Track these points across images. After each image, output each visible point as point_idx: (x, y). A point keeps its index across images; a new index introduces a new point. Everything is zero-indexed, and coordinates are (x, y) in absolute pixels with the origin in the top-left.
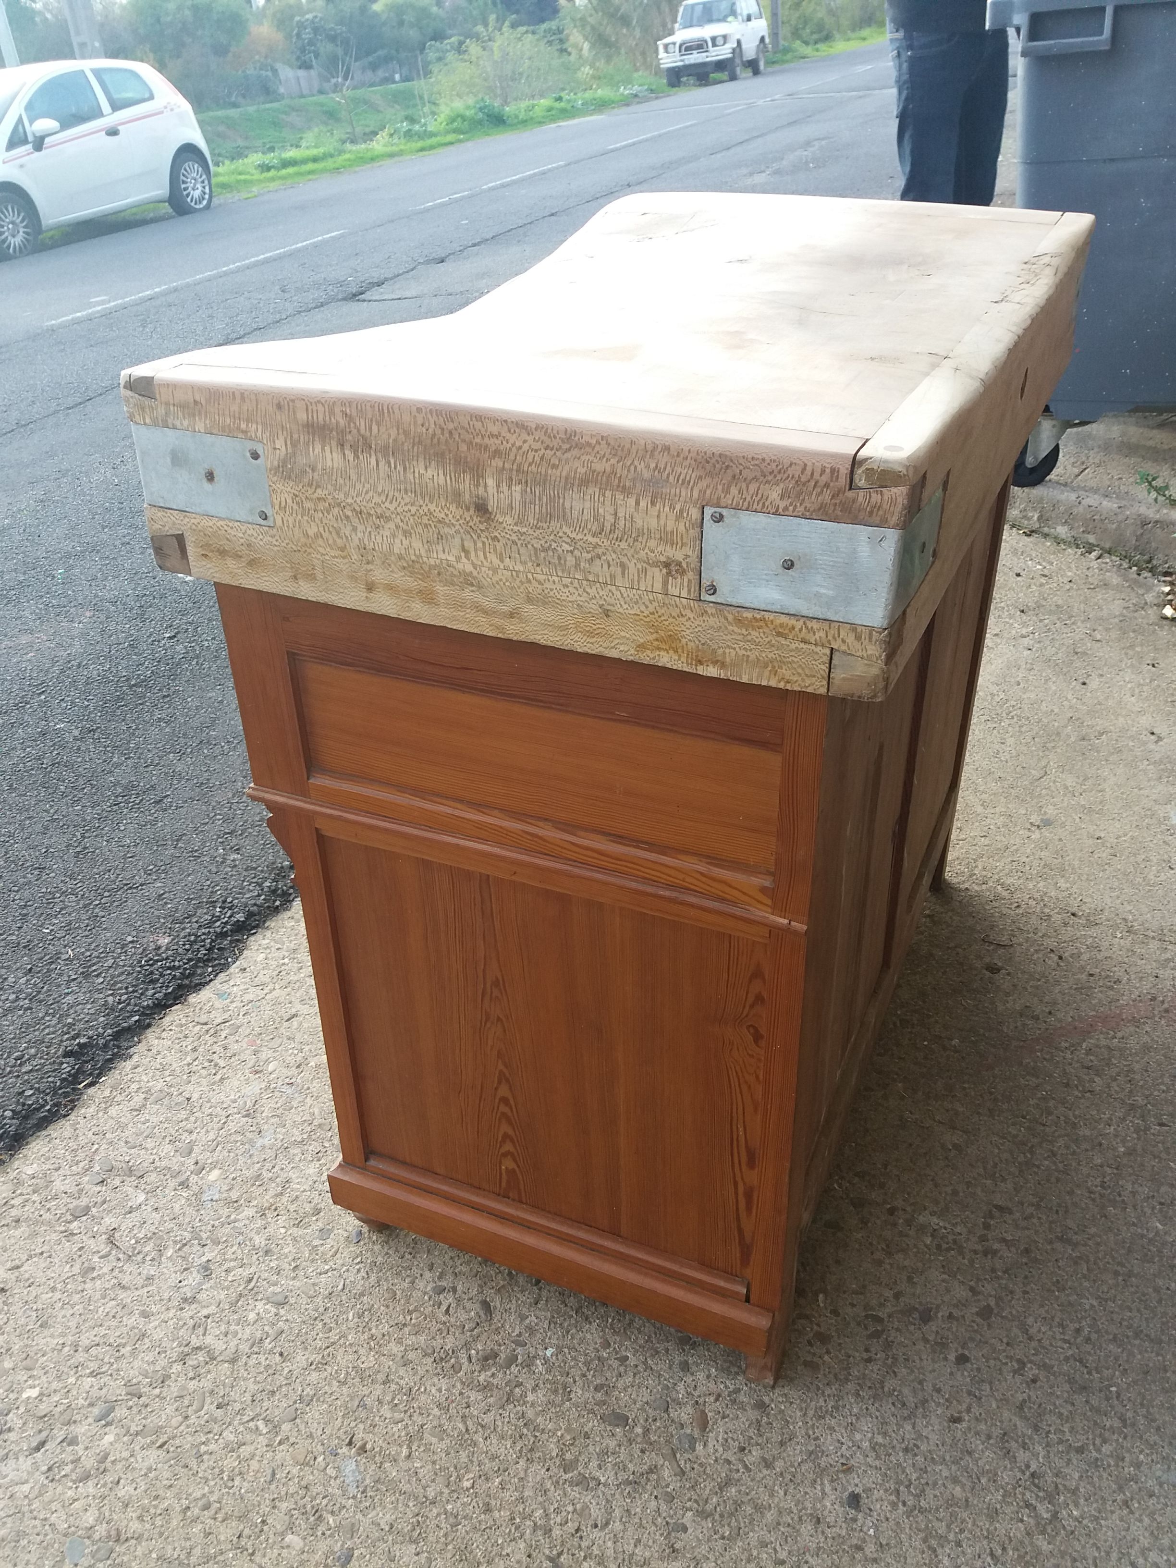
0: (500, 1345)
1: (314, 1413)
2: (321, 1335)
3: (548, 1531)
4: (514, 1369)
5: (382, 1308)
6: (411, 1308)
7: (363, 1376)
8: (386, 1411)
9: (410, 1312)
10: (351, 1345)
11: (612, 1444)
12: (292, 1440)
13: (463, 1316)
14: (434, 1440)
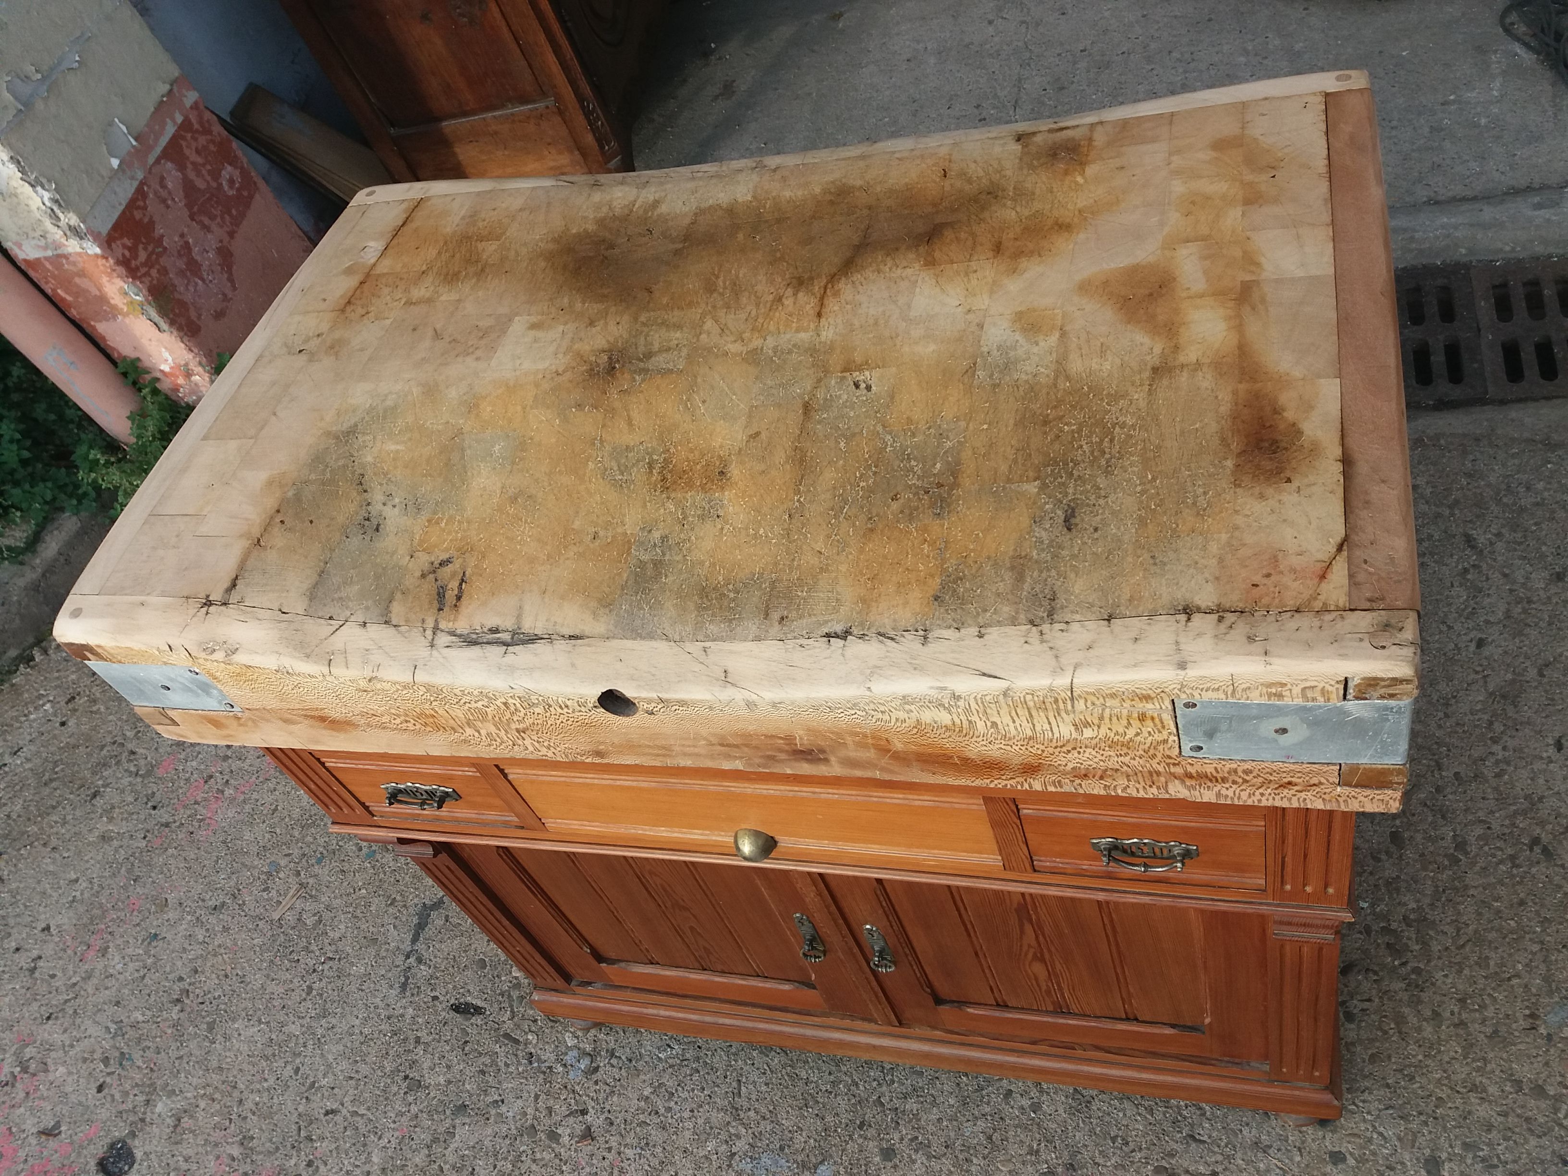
0: (1378, 945)
1: (1526, 1072)
2: (1450, 1105)
3: (1512, 858)
4: (1394, 926)
5: (1393, 1060)
6: (1379, 1033)
7: (1469, 1046)
8: (1489, 1013)
9: (1386, 1032)
10: (1445, 1071)
11: (1419, 837)
12: (1559, 1079)
13: (1366, 985)
14: (1492, 963)
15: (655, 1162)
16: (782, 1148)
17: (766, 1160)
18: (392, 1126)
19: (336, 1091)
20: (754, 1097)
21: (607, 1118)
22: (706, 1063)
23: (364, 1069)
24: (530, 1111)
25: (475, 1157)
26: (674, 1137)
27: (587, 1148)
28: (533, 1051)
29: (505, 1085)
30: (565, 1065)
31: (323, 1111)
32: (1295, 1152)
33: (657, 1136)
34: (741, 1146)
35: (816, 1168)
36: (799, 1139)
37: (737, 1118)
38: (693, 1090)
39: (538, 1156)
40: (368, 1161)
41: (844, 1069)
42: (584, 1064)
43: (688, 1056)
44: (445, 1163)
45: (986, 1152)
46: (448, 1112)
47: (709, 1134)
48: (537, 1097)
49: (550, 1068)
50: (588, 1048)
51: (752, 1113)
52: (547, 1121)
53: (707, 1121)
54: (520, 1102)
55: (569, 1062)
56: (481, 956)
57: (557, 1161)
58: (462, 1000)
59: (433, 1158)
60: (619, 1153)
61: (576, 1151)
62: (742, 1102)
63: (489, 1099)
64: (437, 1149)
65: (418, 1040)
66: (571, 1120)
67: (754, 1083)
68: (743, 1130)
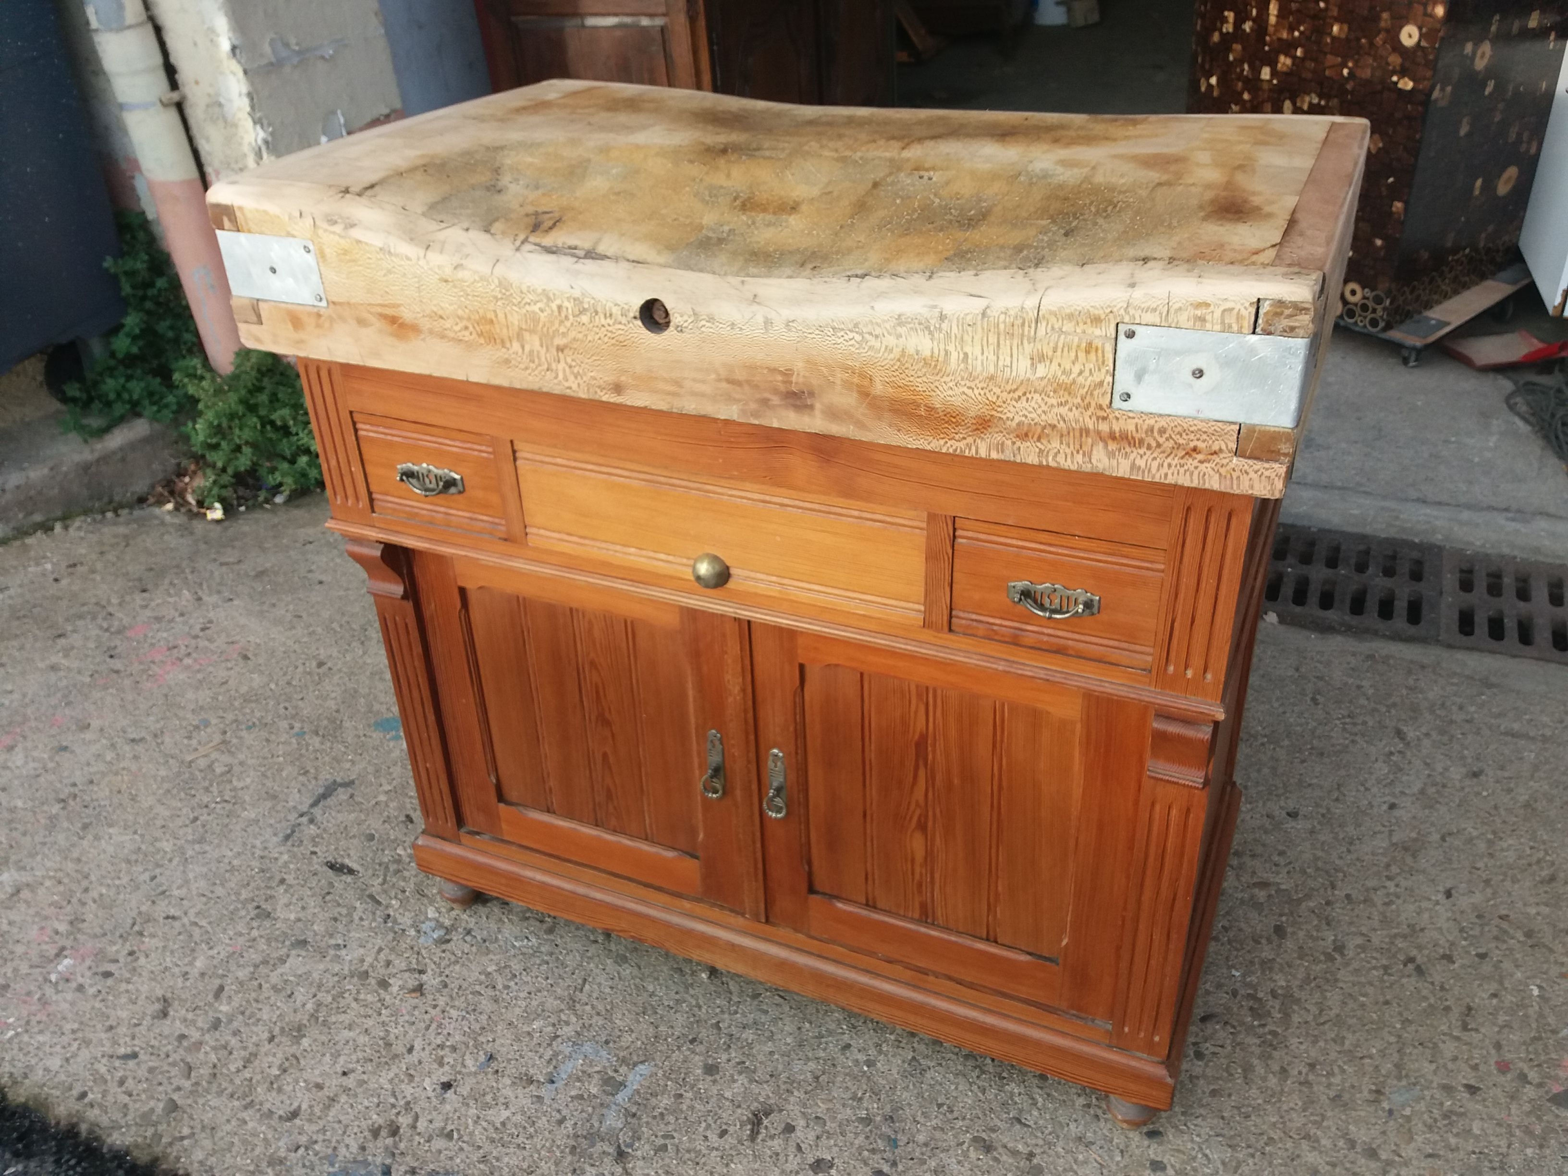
0: (1242, 1006)
1: (1362, 1135)
2: (1280, 1145)
3: (1386, 968)
4: (1260, 995)
5: (1233, 1098)
6: (1225, 1074)
7: (1309, 1102)
8: (1337, 1080)
9: (1232, 1075)
10: (1282, 1117)
11: (1301, 934)
12: (1394, 1148)
13: (1222, 1034)
14: (1347, 1042)
15: (476, 1027)
16: (607, 1042)
17: (587, 1048)
18: (227, 941)
19: (185, 902)
20: (595, 995)
21: (443, 981)
22: (558, 959)
23: (220, 891)
24: (369, 960)
25: (298, 984)
26: (504, 1010)
27: (413, 1000)
28: (392, 914)
29: (353, 934)
30: (419, 932)
31: (164, 915)
32: (1117, 1152)
33: (486, 1005)
34: (567, 1031)
35: (635, 1065)
36: (627, 1039)
37: (572, 1008)
38: (537, 977)
39: (362, 996)
40: (191, 964)
41: (692, 992)
42: (438, 934)
43: (543, 949)
44: (266, 982)
45: (810, 1088)
46: (287, 943)
47: (539, 1015)
48: (380, 950)
49: (404, 930)
50: (447, 923)
51: (588, 1008)
52: (383, 971)
53: (542, 1004)
54: (362, 951)
55: (424, 930)
56: (373, 832)
57: (379, 1005)
58: (339, 860)
59: (256, 975)
60: (444, 1012)
61: (401, 1000)
62: (582, 997)
63: (333, 942)
64: (263, 970)
65: (282, 881)
66: (407, 974)
67: (600, 984)
68: (574, 1019)
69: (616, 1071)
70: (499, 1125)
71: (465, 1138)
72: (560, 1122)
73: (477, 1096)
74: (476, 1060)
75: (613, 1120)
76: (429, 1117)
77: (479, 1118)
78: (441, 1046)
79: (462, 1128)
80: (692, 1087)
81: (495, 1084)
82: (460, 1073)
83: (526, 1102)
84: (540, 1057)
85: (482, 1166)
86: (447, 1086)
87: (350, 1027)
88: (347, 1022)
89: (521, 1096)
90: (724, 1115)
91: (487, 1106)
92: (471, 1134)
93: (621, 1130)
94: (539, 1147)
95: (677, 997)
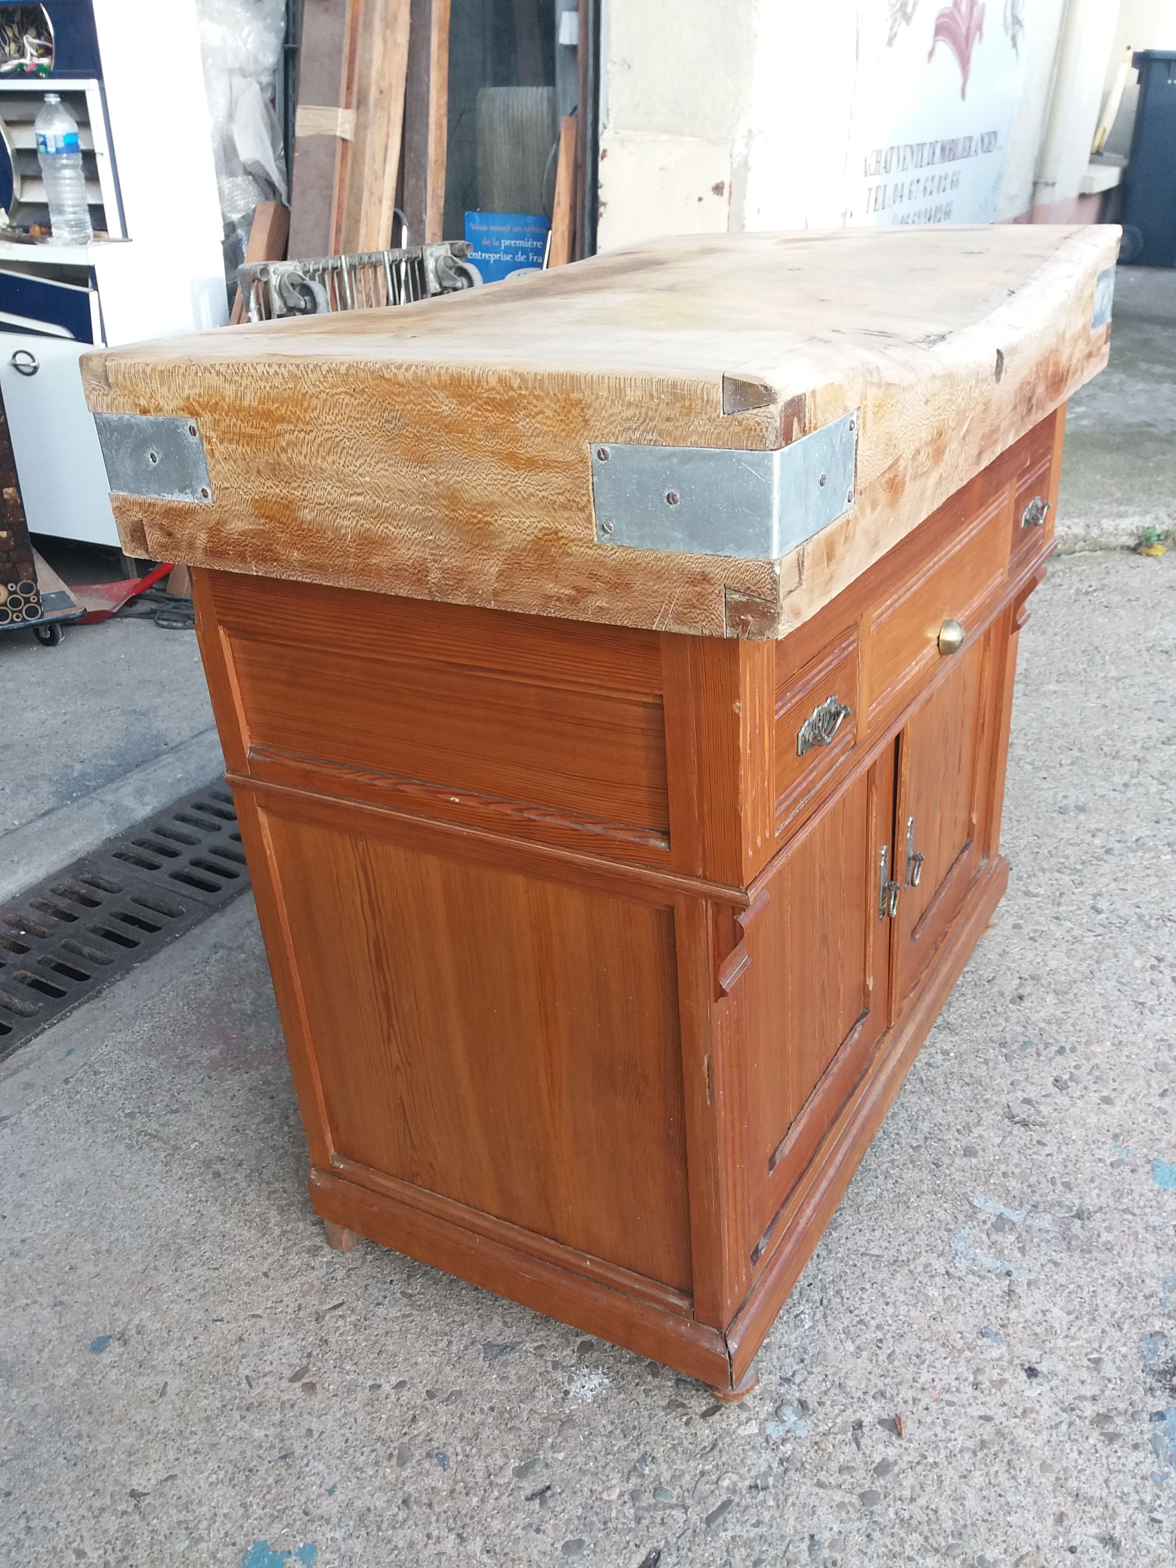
15: (942, 1352)
16: (949, 1230)
17: (960, 1246)
20: (885, 1244)
21: (873, 1397)
22: (832, 1281)
24: (838, 1496)
26: (915, 1327)
27: (909, 1427)
28: (747, 1483)
29: (789, 1530)
30: (785, 1441)
32: (1009, 941)
33: (910, 1345)
34: (939, 1265)
35: (975, 1206)
36: (940, 1214)
37: (906, 1262)
38: (861, 1299)
39: (907, 1493)
42: (790, 1416)
43: (816, 1298)
47: (920, 1291)
48: (820, 1484)
49: (781, 1462)
50: (769, 1407)
51: (904, 1249)
52: (860, 1474)
53: (903, 1291)
54: (822, 1510)
55: (782, 1434)
57: (919, 1468)
60: (923, 1389)
61: (910, 1441)
62: (889, 1255)
66: (864, 1441)
67: (869, 1241)
68: (923, 1260)
69: (984, 1222)
70: (1072, 1317)
71: (1096, 1345)
72: (1056, 1264)
73: (1039, 1342)
74: (990, 1347)
75: (1045, 1221)
76: (1079, 1384)
77: (1067, 1336)
78: (976, 1386)
79: (1084, 1351)
80: (992, 1165)
81: (1020, 1326)
82: (1011, 1362)
83: (1037, 1295)
84: (978, 1285)
85: (1126, 1327)
86: (1032, 1372)
87: (960, 1499)
88: (951, 1504)
89: (1031, 1299)
90: (1022, 1142)
91: (1051, 1331)
92: (1089, 1342)
93: (1054, 1215)
94: (1089, 1279)
95: (882, 1177)
